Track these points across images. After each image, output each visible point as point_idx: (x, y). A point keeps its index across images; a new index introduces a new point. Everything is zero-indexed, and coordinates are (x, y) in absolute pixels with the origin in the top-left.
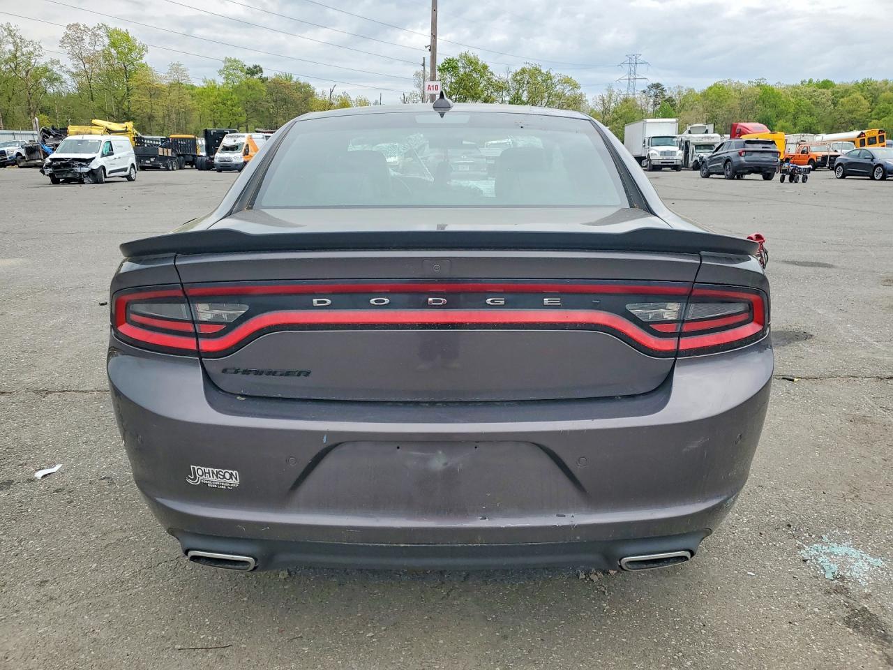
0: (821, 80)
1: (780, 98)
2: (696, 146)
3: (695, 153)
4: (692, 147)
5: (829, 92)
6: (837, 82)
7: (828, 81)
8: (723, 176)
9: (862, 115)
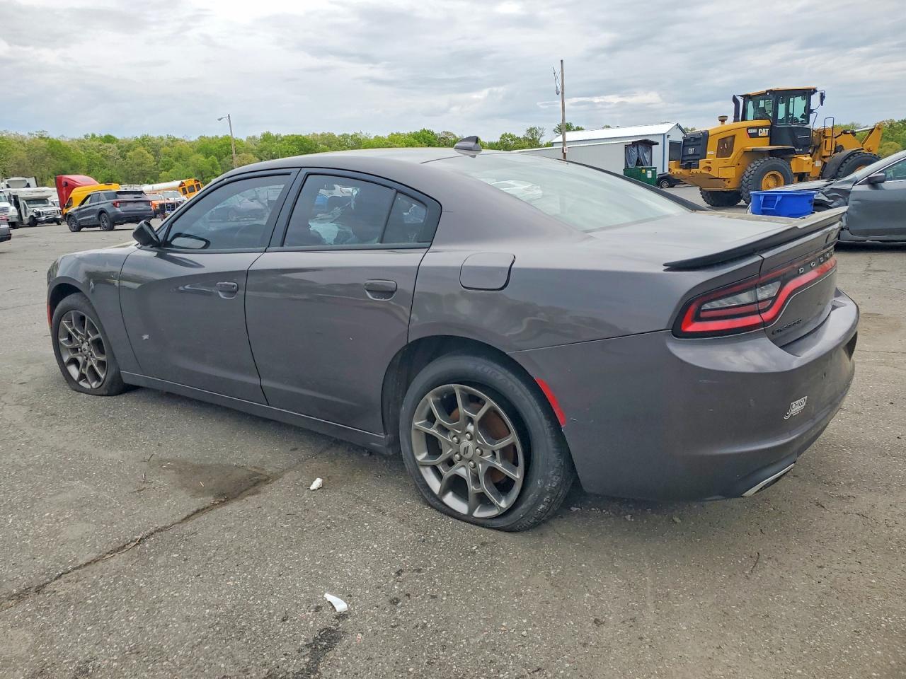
0: (103, 135)
1: (70, 151)
2: (26, 201)
3: (28, 209)
4: (22, 203)
5: (114, 146)
6: (118, 136)
7: (110, 136)
8: (99, 228)
9: (149, 167)
